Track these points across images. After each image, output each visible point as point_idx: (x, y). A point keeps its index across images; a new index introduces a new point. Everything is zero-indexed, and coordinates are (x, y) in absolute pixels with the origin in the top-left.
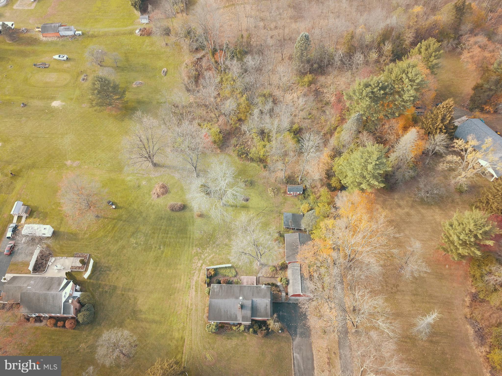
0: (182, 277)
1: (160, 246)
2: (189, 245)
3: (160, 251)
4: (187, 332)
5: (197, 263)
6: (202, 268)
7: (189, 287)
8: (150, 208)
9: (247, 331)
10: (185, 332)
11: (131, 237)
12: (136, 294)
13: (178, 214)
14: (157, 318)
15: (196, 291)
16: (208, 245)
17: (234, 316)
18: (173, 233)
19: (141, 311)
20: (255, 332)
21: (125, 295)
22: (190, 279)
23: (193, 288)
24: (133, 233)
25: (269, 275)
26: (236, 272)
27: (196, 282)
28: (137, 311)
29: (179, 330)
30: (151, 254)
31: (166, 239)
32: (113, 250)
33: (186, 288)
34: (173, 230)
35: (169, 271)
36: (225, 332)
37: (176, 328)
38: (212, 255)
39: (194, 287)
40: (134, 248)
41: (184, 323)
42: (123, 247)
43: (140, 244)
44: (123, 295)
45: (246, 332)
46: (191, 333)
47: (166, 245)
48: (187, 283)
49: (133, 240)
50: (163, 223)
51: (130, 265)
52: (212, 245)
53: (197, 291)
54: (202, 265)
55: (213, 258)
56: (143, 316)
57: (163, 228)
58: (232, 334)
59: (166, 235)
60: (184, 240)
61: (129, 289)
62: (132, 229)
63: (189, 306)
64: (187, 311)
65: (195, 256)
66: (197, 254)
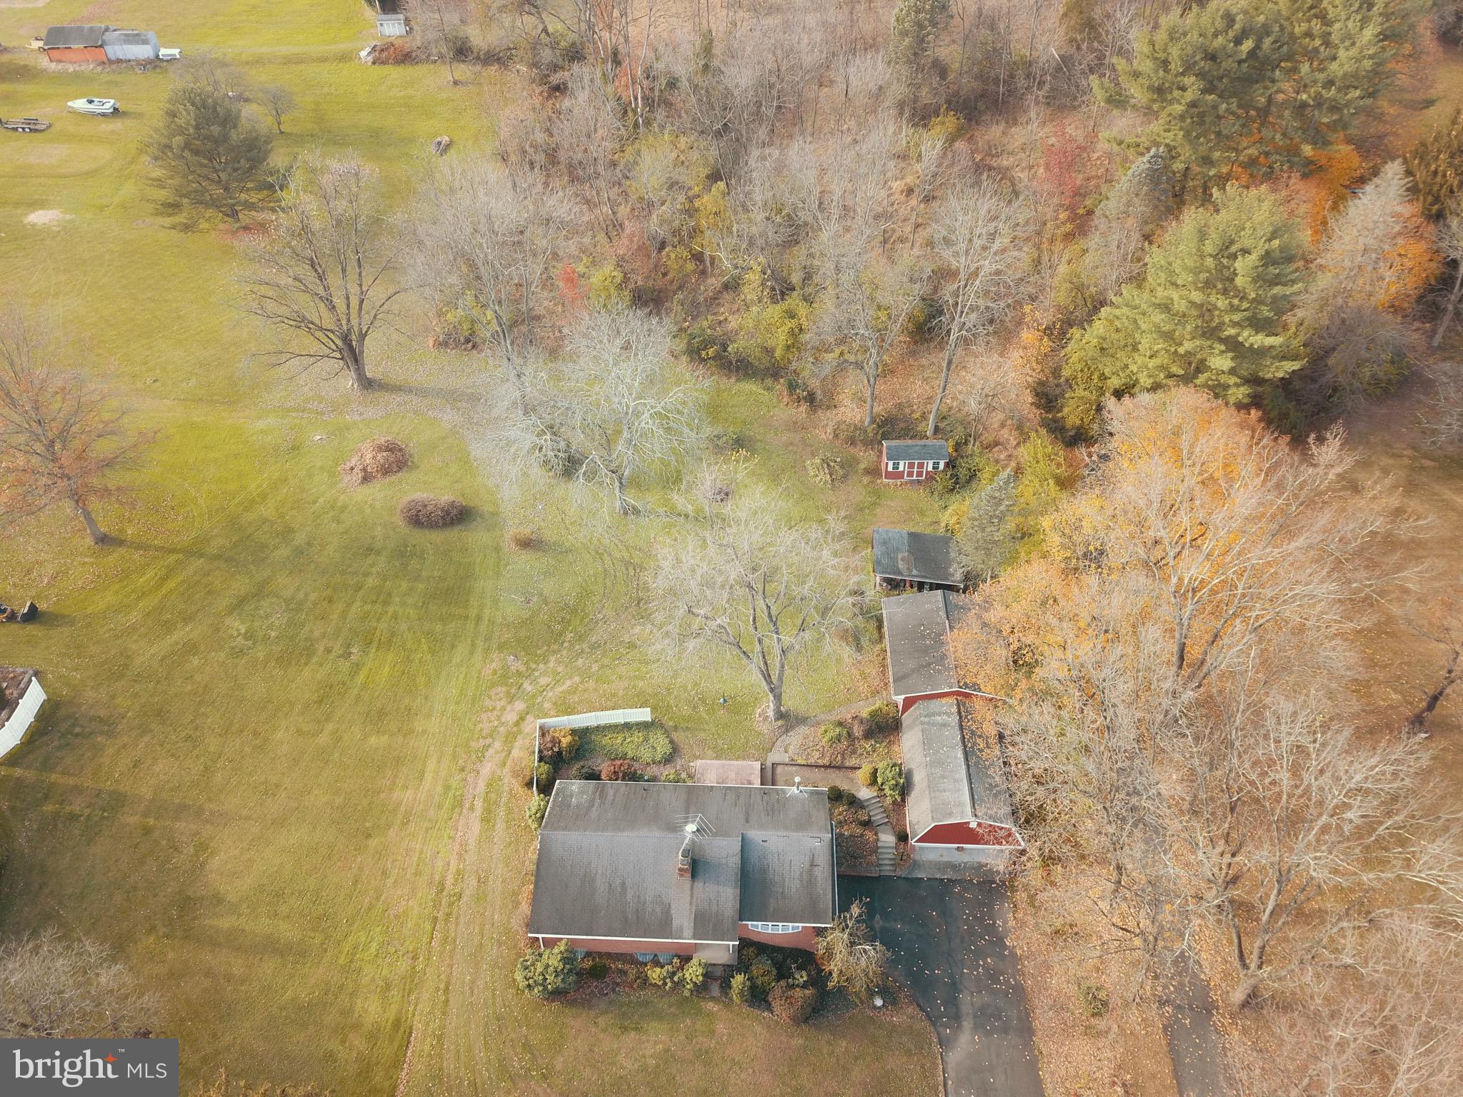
0: (431, 765)
1: (349, 646)
2: (473, 645)
3: (345, 666)
4: (426, 996)
5: (503, 709)
6: (520, 732)
7: (459, 803)
8: (330, 515)
9: (715, 990)
10: (417, 999)
11: (230, 613)
12: (207, 830)
13: (437, 537)
14: (288, 932)
15: (487, 819)
16: (555, 647)
17: (658, 909)
18: (410, 601)
19: (218, 900)
20: (758, 997)
21: (156, 834)
22: (463, 770)
23: (472, 808)
24: (242, 601)
25: (817, 755)
26: (671, 742)
27: (489, 785)
28: (202, 898)
29: (388, 987)
30: (307, 673)
31: (379, 620)
32: (142, 659)
33: (440, 806)
34: (411, 589)
35: (373, 740)
36: (612, 996)
37: (373, 980)
38: (568, 683)
39: (479, 804)
40: (238, 653)
41: (415, 958)
42: (191, 648)
43: (266, 638)
44: (147, 831)
45: (713, 999)
46: (447, 1001)
47: (375, 644)
48: (447, 788)
49: (237, 625)
50: (372, 566)
51: (204, 715)
52: (572, 645)
53: (488, 821)
54: (522, 719)
55: (573, 691)
56: (225, 923)
57: (370, 582)
58: (646, 1004)
59: (378, 608)
60: (453, 625)
61: (181, 809)
62: (240, 585)
63: (450, 879)
64: (436, 905)
65: (493, 685)
66: (503, 677)
